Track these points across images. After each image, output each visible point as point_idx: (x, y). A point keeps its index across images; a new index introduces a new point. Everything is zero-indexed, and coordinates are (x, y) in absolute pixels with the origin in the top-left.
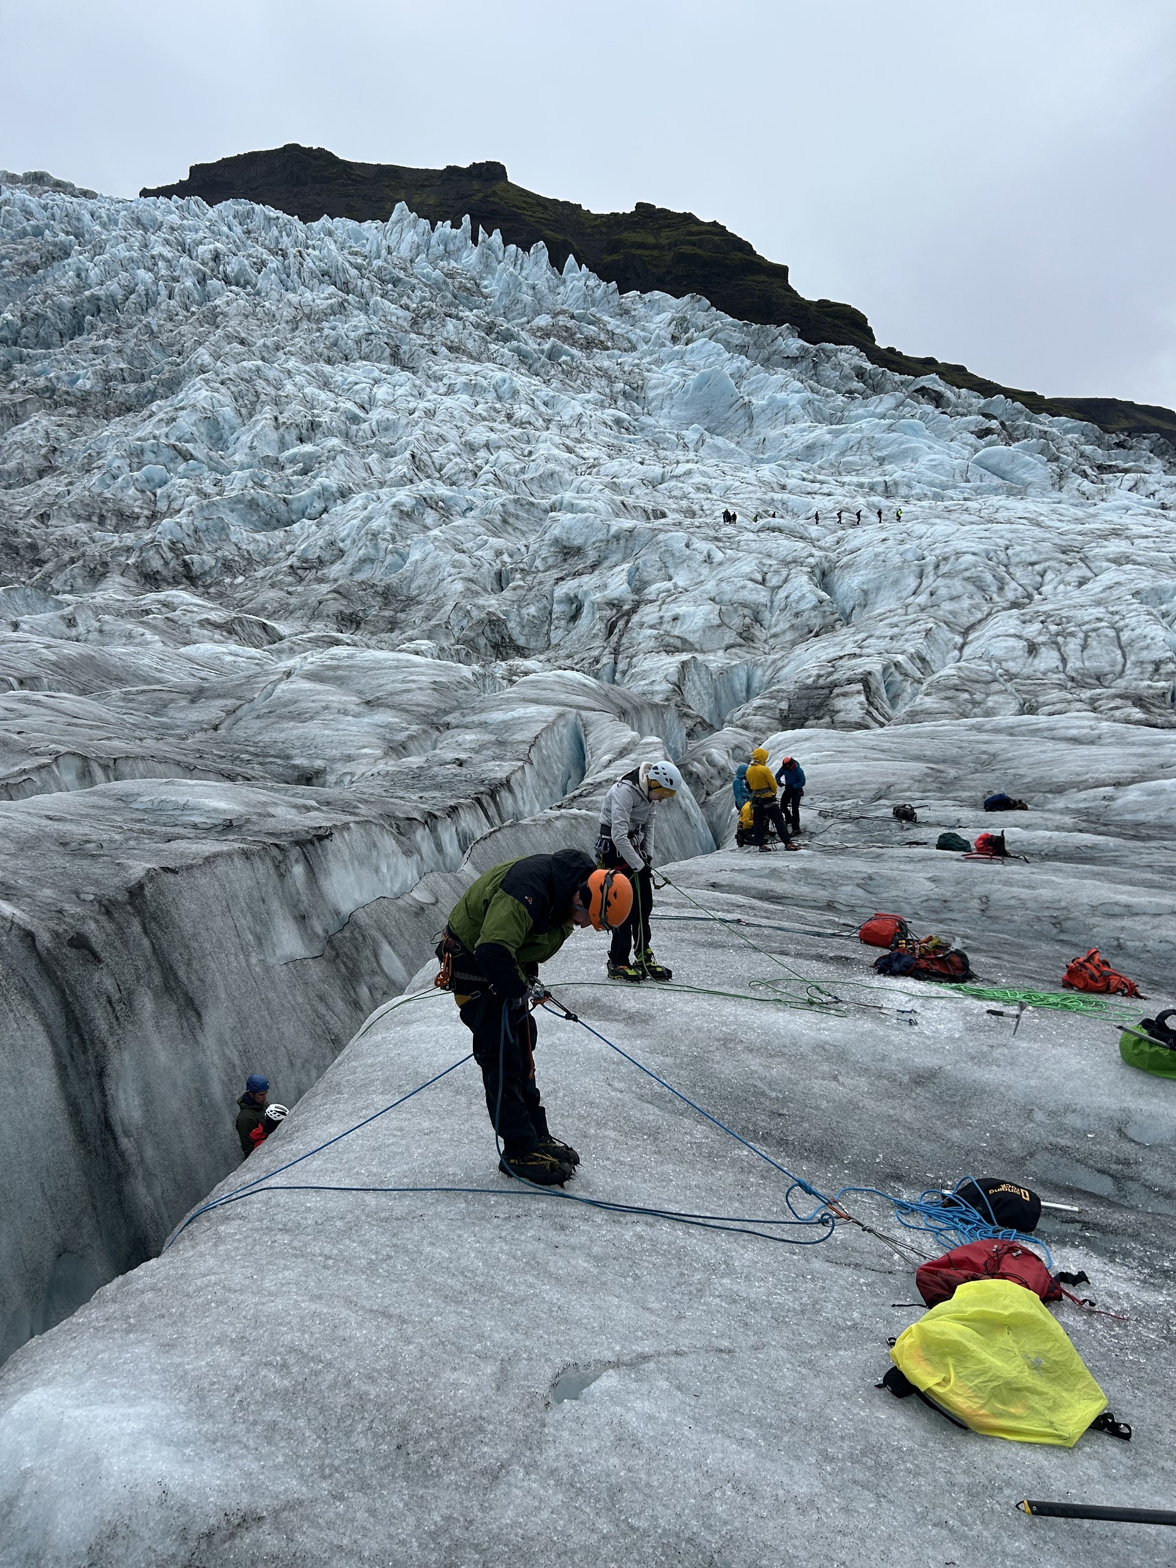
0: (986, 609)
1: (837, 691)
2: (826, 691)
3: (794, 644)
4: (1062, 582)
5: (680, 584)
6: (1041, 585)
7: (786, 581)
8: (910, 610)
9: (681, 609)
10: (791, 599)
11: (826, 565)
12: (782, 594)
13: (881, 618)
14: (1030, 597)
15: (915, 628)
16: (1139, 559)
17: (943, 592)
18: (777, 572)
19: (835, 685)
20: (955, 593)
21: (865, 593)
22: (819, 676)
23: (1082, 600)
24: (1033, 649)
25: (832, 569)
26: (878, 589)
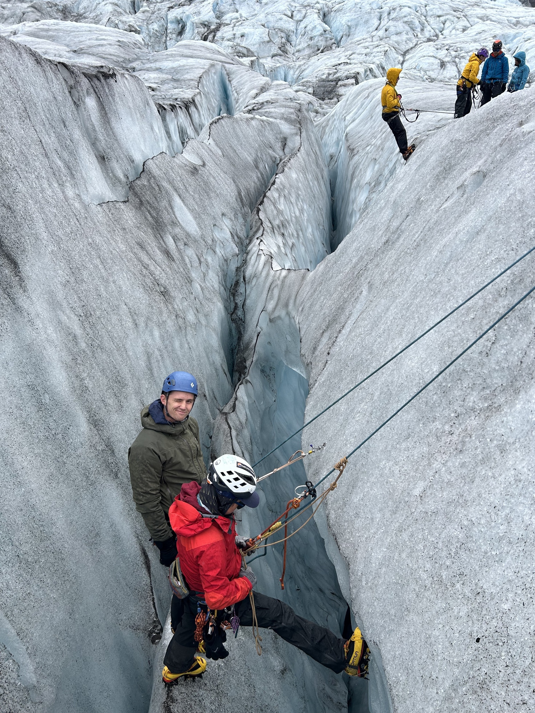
0: (415, 41)
1: (340, 83)
2: (334, 83)
3: (310, 56)
4: (454, 28)
5: (244, 15)
6: (443, 29)
7: (304, 17)
8: (374, 39)
9: (245, 29)
10: (307, 29)
11: (326, 9)
12: (302, 25)
13: (359, 42)
14: (437, 36)
15: (378, 49)
16: (494, 19)
17: (392, 29)
18: (299, 11)
19: (339, 80)
20: (399, 31)
21: (349, 27)
22: (329, 74)
23: (466, 39)
24: (443, 65)
25: (329, 12)
26: (357, 25)
